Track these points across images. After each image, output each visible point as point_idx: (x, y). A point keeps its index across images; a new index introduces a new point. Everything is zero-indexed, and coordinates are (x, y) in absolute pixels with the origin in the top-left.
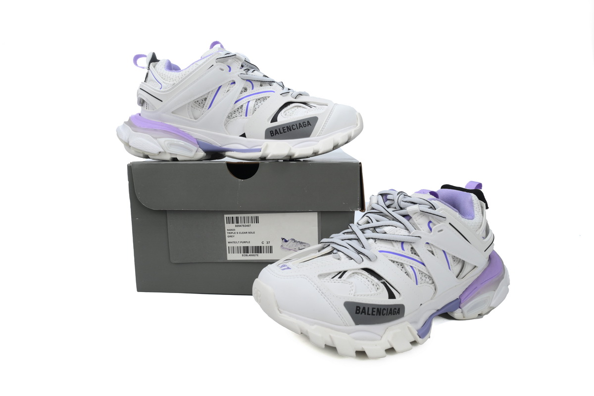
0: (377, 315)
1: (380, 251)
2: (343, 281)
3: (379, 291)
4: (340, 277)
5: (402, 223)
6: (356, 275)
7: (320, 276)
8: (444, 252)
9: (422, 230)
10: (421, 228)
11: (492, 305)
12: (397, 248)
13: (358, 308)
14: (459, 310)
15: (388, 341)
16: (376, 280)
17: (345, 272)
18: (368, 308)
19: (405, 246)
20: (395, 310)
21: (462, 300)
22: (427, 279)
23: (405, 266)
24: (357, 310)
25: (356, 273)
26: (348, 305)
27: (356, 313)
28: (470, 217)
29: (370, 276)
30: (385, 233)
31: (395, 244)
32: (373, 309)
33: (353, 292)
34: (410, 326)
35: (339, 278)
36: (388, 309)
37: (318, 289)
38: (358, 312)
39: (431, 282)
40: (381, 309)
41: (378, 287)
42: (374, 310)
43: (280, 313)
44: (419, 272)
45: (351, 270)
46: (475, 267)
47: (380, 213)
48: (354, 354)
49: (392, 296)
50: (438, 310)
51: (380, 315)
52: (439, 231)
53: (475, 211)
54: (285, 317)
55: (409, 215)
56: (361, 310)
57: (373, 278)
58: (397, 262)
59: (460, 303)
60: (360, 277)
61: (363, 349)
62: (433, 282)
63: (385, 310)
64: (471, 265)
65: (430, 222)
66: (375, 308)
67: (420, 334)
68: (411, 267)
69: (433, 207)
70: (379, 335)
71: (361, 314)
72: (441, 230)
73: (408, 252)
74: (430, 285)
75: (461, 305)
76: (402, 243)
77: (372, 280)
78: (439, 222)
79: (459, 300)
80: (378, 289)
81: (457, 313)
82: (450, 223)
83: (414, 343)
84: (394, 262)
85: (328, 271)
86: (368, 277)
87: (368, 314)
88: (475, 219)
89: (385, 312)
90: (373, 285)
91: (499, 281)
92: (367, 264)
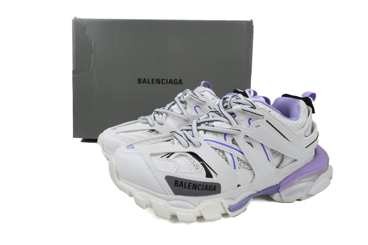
0: (193, 189)
1: (205, 140)
2: (169, 160)
3: (198, 170)
4: (168, 157)
5: (228, 119)
6: (182, 157)
7: (152, 155)
8: (262, 145)
9: (243, 125)
10: (242, 124)
11: (310, 193)
12: (221, 138)
13: (177, 182)
14: (277, 194)
15: (200, 211)
16: (197, 162)
17: (173, 153)
18: (185, 183)
19: (227, 137)
20: (211, 187)
21: (281, 186)
22: (246, 165)
23: (226, 153)
24: (175, 183)
25: (183, 155)
26: (169, 179)
27: (175, 185)
28: (295, 119)
29: (193, 158)
30: (214, 126)
31: (219, 135)
32: (189, 183)
33: (175, 169)
34: (223, 201)
35: (166, 158)
36: (203, 185)
37: (147, 164)
38: (176, 184)
39: (249, 168)
40: (196, 184)
41: (198, 167)
42: (190, 185)
43: (119, 180)
44: (237, 160)
45: (178, 152)
46: (296, 160)
47: (216, 112)
48: (169, 217)
49: (209, 175)
50: (258, 192)
51: (195, 189)
52: (256, 127)
53: (301, 114)
54: (121, 183)
55: (234, 113)
56: (179, 184)
57: (195, 160)
58: (219, 150)
59: (279, 188)
60: (185, 158)
61: (176, 214)
62: (251, 169)
63: (201, 186)
64: (290, 158)
65: (250, 119)
66: (191, 183)
67: (230, 209)
68: (231, 154)
69: (254, 107)
70: (194, 205)
71: (179, 186)
72: (259, 126)
73: (229, 142)
74: (249, 171)
75: (280, 190)
76: (225, 134)
77: (194, 161)
78: (257, 119)
79: (279, 186)
80: (197, 168)
81: (276, 196)
82: (267, 121)
83: (225, 215)
84: (216, 149)
85: (159, 152)
86: (191, 159)
87: (185, 187)
88: (299, 120)
89: (200, 187)
90: (194, 165)
91: (319, 174)
92: (192, 149)
